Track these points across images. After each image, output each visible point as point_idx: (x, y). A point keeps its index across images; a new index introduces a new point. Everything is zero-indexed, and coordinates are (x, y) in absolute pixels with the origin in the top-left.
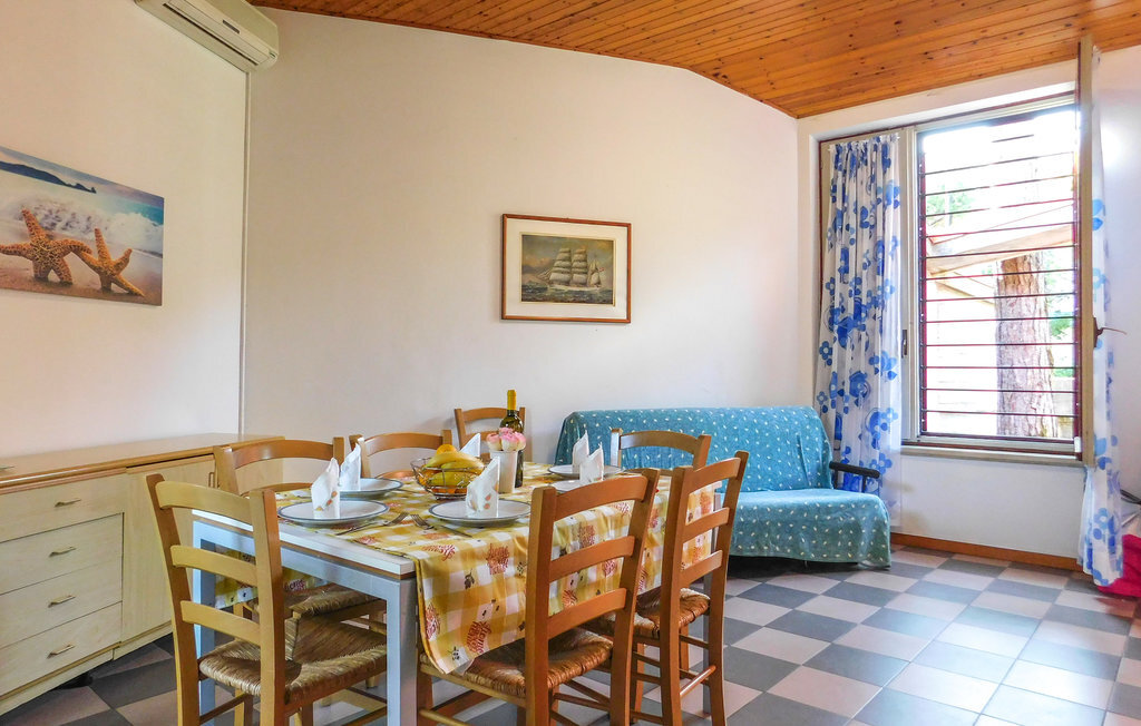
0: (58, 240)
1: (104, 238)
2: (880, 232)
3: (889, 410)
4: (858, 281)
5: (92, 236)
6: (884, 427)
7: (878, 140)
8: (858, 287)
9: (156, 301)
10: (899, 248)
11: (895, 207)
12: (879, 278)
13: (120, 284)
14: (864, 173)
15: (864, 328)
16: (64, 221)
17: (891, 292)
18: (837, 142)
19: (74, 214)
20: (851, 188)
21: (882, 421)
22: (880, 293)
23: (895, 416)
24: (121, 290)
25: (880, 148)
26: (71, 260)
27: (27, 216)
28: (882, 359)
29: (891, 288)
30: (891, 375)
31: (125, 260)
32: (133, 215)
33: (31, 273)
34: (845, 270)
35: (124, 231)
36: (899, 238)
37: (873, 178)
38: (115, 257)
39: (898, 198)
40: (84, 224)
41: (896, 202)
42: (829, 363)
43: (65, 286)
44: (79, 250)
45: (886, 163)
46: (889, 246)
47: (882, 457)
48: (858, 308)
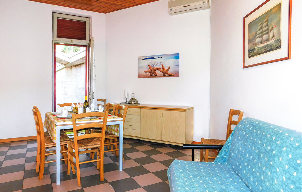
0: (154, 68)
1: (164, 66)
5: (161, 66)
9: (178, 76)
13: (168, 74)
16: (156, 65)
19: (157, 63)
24: (168, 75)
26: (157, 72)
27: (149, 66)
31: (169, 69)
32: (171, 59)
33: (150, 75)
35: (168, 63)
38: (166, 69)
40: (159, 64)
43: (156, 76)
44: (158, 69)
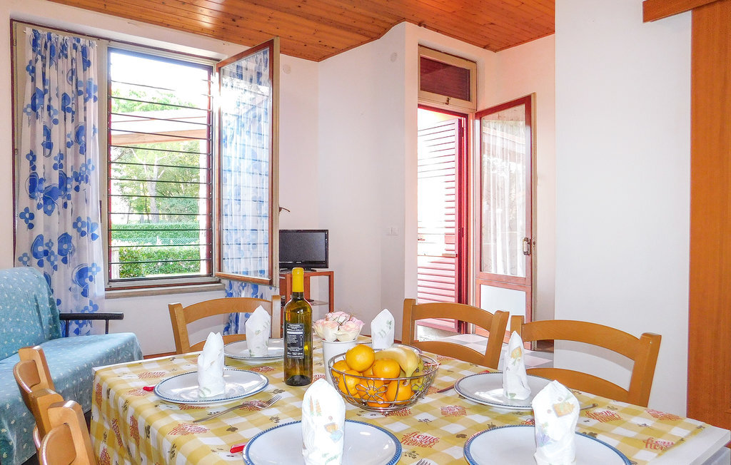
2: (81, 119)
3: (93, 264)
4: (62, 156)
6: (91, 278)
7: (78, 41)
8: (62, 161)
10: (97, 135)
11: (95, 101)
12: (82, 158)
14: (64, 64)
15: (69, 197)
17: (93, 169)
18: (35, 28)
20: (52, 73)
21: (90, 274)
22: (84, 169)
23: (98, 269)
25: (80, 48)
28: (88, 224)
29: (93, 167)
30: (94, 237)
34: (48, 145)
36: (97, 127)
37: (73, 72)
39: (97, 94)
41: (95, 97)
42: (31, 226)
45: (87, 64)
46: (90, 131)
47: (91, 303)
48: (63, 179)
